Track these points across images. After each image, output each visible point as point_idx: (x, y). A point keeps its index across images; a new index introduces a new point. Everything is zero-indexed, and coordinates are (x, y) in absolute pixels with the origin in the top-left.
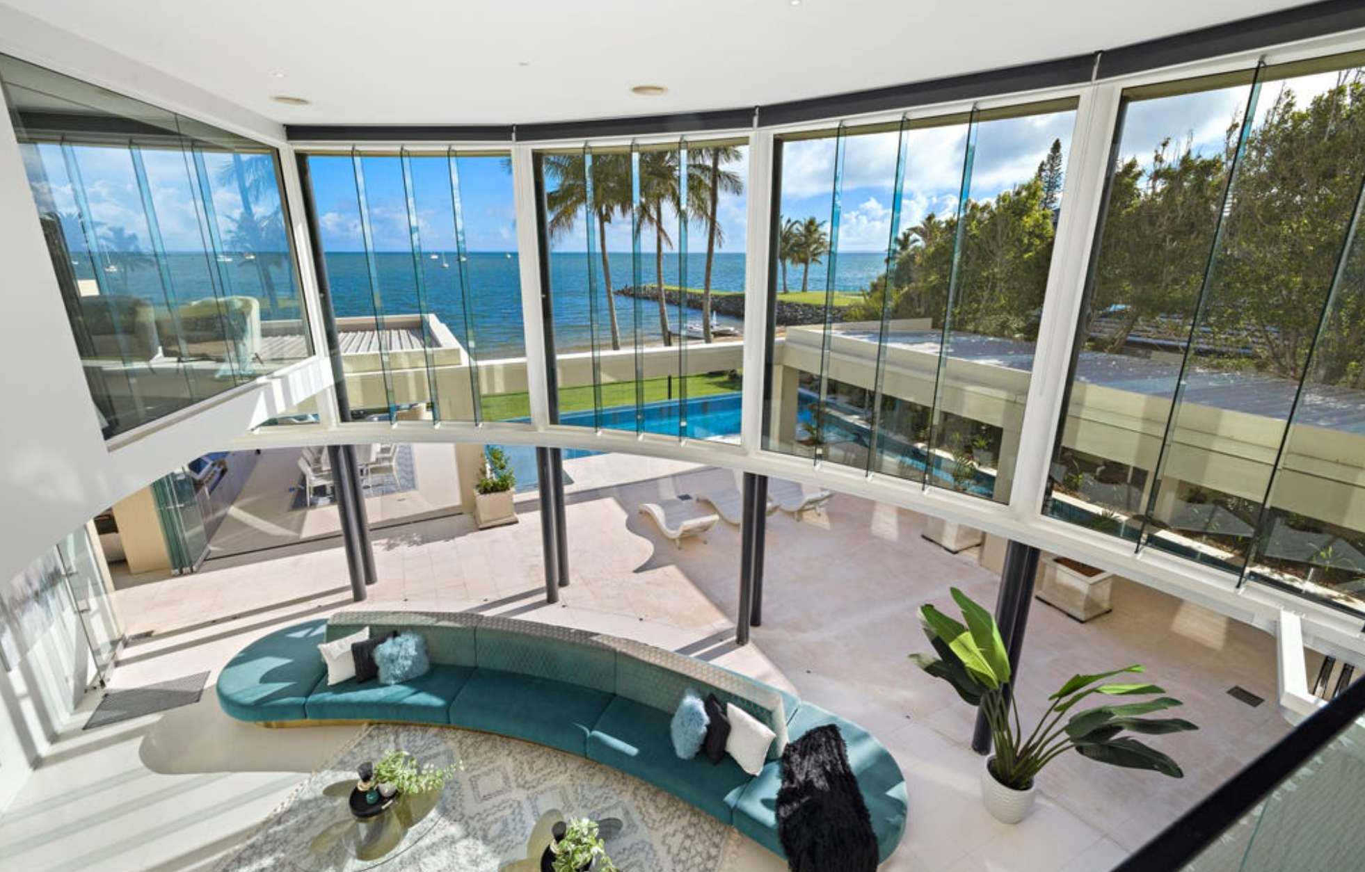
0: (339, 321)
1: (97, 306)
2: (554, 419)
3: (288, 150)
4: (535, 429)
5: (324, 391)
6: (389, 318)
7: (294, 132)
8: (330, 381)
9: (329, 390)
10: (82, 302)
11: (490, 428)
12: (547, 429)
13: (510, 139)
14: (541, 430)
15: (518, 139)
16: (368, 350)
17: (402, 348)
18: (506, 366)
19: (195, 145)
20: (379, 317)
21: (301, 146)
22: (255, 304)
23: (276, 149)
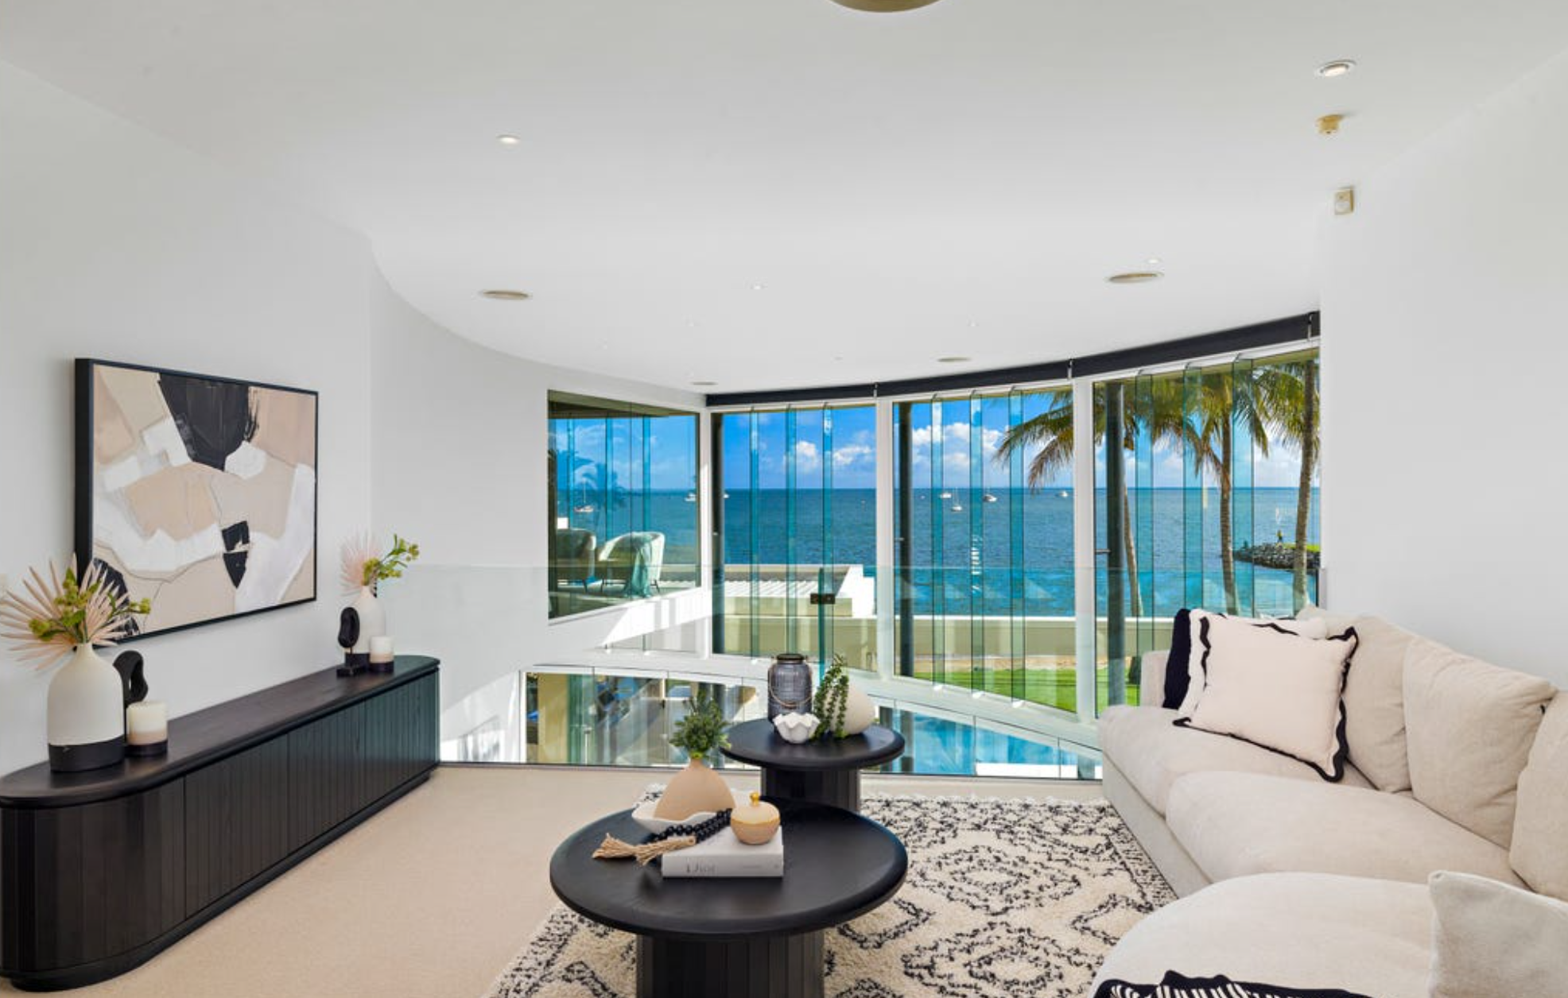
0: (728, 568)
1: (567, 536)
3: (706, 414)
4: (879, 678)
5: (703, 619)
6: (765, 568)
7: (712, 400)
8: (708, 611)
9: (708, 620)
10: (557, 533)
12: (896, 680)
13: (872, 395)
14: (886, 680)
15: (879, 395)
20: (755, 565)
21: (717, 409)
22: (662, 538)
23: (698, 415)
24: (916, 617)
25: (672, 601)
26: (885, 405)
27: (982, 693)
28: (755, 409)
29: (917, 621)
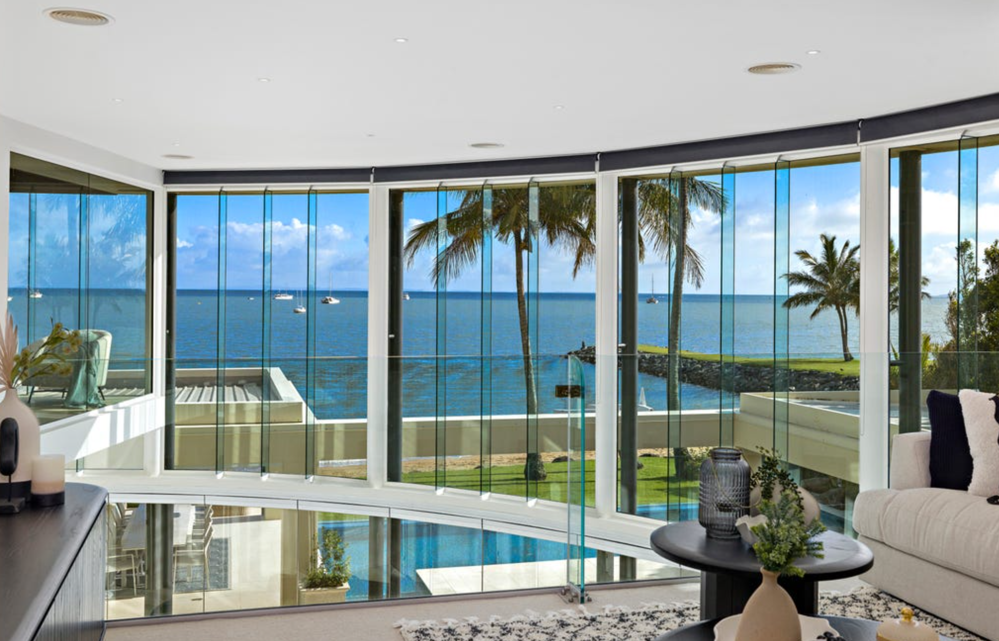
2: (394, 475)
3: (161, 193)
4: (369, 485)
5: (153, 433)
7: (170, 176)
8: (162, 423)
9: (159, 432)
11: (321, 482)
12: (383, 486)
13: (368, 180)
14: (377, 487)
15: (375, 181)
16: (199, 400)
17: (235, 400)
18: (346, 425)
19: (83, 190)
21: (174, 188)
22: (109, 337)
23: (151, 195)
24: (405, 420)
25: (127, 410)
26: (381, 191)
27: (489, 494)
28: (224, 189)
29: (407, 423)
